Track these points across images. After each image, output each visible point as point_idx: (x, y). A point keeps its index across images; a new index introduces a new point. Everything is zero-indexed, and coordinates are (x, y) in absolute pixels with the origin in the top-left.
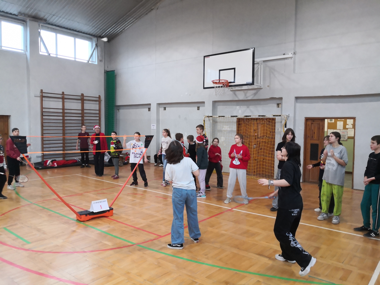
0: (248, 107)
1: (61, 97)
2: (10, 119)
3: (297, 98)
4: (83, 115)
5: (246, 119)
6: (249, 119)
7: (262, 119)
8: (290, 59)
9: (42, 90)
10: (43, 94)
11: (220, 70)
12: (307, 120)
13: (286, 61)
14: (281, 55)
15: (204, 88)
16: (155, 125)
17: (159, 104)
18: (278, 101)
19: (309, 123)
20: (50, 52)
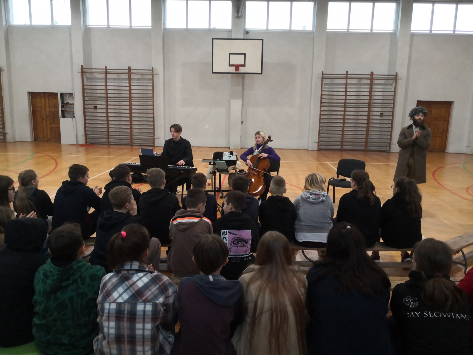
2: (453, 106)
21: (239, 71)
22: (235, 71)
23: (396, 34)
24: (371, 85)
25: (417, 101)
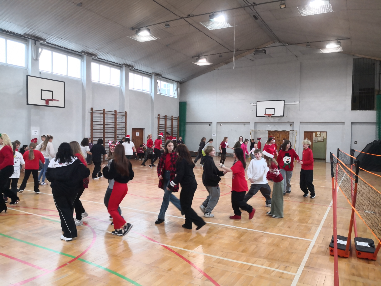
0: (275, 126)
1: (164, 118)
2: (144, 131)
3: (300, 122)
4: (173, 128)
5: (276, 131)
6: (277, 132)
7: (284, 132)
8: (297, 105)
9: (159, 115)
10: (160, 116)
11: (266, 109)
12: (305, 132)
13: (295, 105)
14: (293, 102)
15: (257, 116)
16: (216, 134)
17: (218, 123)
18: (291, 124)
19: (306, 133)
20: (161, 93)
21: (48, 104)
22: (46, 104)
23: (121, 88)
24: (116, 118)
25: (132, 128)
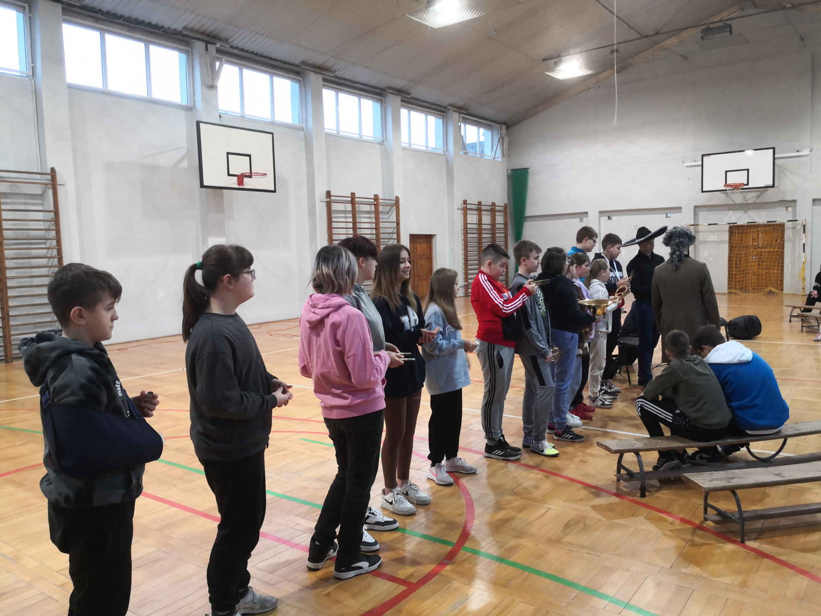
0: (745, 212)
1: (476, 208)
2: (434, 239)
3: (814, 200)
4: (495, 231)
5: (750, 226)
6: (753, 226)
7: (772, 225)
8: (806, 158)
9: (465, 202)
10: (467, 205)
11: (726, 172)
13: (800, 158)
14: (794, 152)
17: (602, 213)
18: (790, 205)
20: (467, 151)
21: (243, 185)
22: (239, 185)
23: (383, 144)
24: (377, 213)
25: (410, 235)
